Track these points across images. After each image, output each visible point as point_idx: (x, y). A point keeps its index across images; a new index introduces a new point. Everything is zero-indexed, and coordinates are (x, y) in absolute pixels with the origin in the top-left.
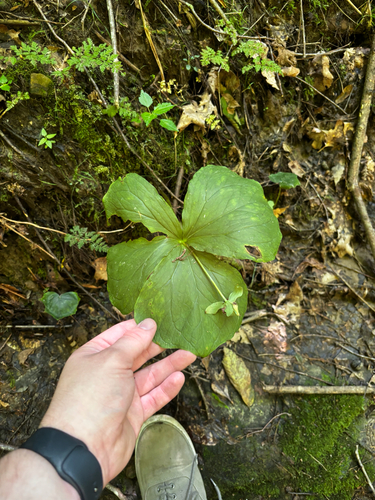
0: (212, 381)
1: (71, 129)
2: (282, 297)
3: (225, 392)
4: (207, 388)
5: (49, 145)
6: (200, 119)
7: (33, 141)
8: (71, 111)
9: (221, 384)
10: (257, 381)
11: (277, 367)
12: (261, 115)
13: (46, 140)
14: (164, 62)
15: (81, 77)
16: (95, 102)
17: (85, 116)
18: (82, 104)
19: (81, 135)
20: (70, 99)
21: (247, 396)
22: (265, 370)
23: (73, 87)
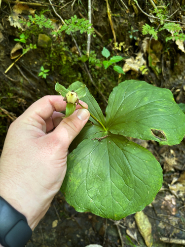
0: (127, 227)
1: (59, 67)
2: (175, 180)
3: (134, 236)
4: (124, 232)
5: (45, 76)
6: (136, 67)
7: (36, 73)
8: (60, 57)
9: (132, 230)
10: (155, 232)
11: (169, 224)
12: (172, 68)
13: (43, 73)
14: (117, 33)
15: (68, 38)
16: (74, 53)
17: (67, 61)
18: (67, 53)
19: (64, 71)
20: (60, 50)
21: (148, 240)
22: (161, 225)
23: (63, 43)
